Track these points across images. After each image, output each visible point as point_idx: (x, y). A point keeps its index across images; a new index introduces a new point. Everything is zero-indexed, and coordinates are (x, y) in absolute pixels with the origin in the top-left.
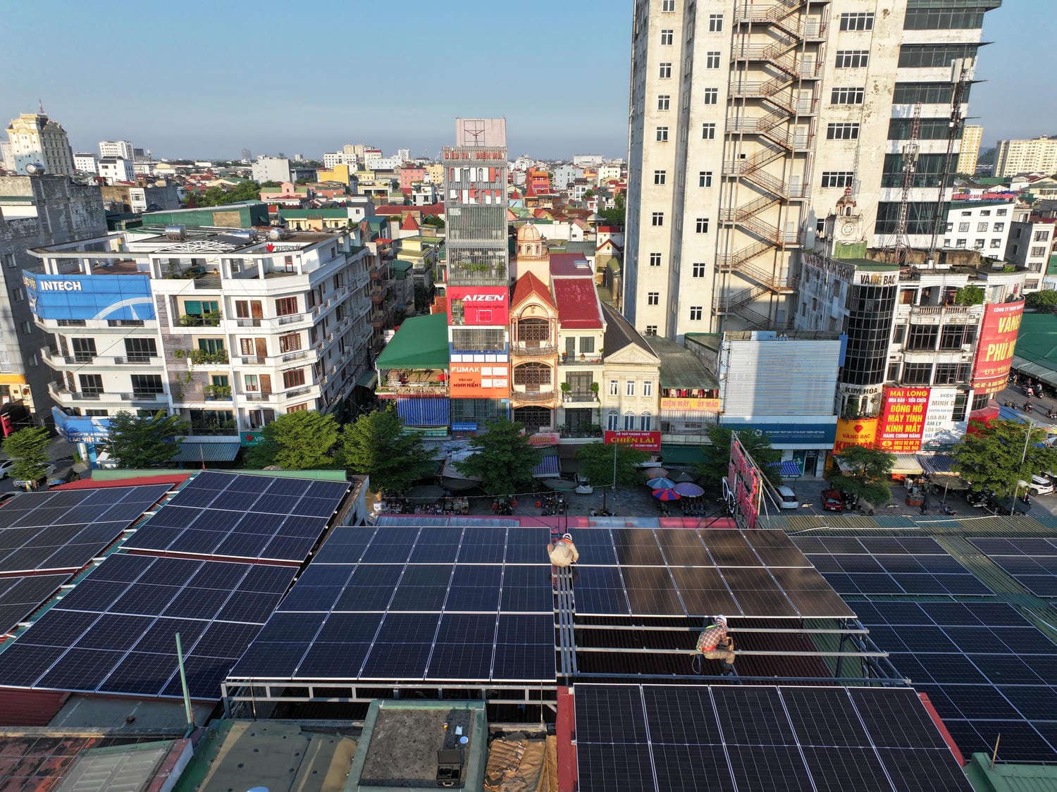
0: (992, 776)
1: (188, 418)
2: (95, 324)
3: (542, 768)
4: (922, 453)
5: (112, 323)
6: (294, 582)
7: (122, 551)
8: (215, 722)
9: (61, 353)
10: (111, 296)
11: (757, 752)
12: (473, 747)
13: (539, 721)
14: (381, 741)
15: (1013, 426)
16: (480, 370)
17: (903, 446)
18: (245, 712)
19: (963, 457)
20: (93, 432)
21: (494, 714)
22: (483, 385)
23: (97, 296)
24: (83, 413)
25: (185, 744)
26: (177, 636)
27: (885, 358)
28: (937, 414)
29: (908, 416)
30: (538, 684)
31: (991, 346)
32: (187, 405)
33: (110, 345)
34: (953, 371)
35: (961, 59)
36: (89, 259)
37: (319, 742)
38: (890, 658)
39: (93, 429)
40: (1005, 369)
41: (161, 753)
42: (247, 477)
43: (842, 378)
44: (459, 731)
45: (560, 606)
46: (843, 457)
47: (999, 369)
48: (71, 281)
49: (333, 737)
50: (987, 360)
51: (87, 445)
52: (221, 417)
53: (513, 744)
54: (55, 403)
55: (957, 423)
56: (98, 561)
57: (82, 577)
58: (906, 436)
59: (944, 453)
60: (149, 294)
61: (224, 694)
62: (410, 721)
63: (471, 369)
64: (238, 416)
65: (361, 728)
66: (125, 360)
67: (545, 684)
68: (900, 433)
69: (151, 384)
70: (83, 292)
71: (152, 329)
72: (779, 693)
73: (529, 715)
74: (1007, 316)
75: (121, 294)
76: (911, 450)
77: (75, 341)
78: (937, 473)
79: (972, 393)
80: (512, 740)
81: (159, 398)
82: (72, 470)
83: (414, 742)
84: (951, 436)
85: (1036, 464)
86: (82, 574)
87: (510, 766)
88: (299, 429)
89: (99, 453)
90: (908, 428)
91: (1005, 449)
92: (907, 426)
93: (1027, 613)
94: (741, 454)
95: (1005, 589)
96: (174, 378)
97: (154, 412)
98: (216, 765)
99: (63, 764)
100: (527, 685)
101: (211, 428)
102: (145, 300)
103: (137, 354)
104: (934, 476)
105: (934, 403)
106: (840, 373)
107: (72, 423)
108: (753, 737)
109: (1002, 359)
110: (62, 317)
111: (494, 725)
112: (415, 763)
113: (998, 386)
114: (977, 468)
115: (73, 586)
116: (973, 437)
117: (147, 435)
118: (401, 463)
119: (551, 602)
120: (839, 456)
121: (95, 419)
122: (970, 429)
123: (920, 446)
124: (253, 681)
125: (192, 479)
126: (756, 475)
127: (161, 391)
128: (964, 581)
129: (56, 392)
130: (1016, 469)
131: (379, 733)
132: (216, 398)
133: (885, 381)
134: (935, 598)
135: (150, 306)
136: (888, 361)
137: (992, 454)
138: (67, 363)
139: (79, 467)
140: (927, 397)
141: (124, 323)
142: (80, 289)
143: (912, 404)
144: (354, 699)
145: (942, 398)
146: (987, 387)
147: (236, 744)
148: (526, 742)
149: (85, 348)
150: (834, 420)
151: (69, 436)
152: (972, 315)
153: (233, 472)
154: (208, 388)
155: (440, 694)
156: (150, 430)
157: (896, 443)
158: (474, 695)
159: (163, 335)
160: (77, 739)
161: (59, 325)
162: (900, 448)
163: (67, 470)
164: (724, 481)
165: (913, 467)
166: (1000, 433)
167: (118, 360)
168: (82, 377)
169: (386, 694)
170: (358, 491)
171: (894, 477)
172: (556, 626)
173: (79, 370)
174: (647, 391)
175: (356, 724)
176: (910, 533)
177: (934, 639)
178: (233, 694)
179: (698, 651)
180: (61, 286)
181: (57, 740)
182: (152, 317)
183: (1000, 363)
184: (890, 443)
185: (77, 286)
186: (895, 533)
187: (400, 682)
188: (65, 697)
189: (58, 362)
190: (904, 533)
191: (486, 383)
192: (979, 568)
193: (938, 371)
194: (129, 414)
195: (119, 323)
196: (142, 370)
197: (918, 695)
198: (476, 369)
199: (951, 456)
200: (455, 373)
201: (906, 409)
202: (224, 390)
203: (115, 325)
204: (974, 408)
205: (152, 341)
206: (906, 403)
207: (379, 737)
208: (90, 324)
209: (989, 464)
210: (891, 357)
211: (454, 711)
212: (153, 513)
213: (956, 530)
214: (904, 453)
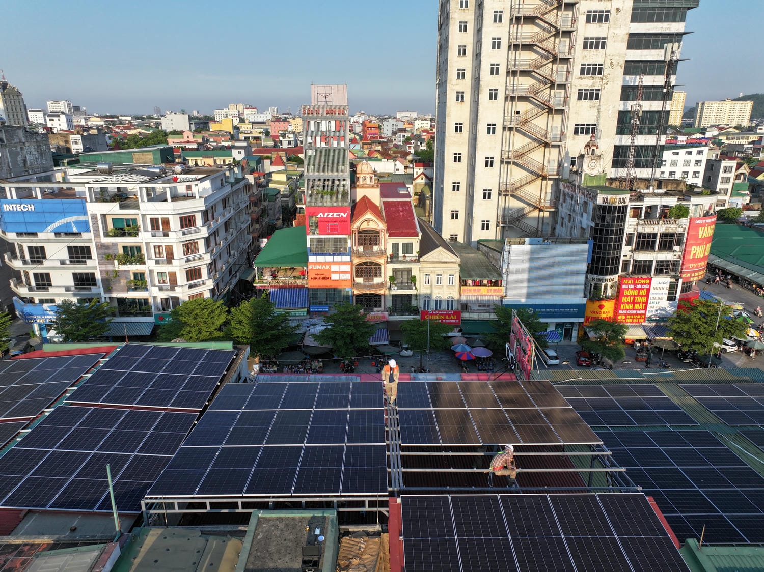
0: (699, 555)
1: (115, 304)
2: (45, 236)
3: (378, 557)
4: (646, 324)
5: (57, 235)
6: (195, 424)
7: (66, 404)
8: (137, 529)
9: (19, 257)
10: (57, 215)
11: (533, 542)
12: (327, 543)
13: (376, 523)
14: (260, 541)
15: (709, 304)
16: (330, 267)
17: (633, 319)
18: (160, 521)
19: (675, 327)
20: (44, 315)
21: (343, 519)
22: (332, 279)
23: (46, 215)
24: (37, 301)
25: (114, 547)
26: (108, 467)
27: (620, 257)
28: (657, 296)
29: (636, 298)
30: (375, 496)
31: (694, 247)
32: (114, 295)
33: (57, 251)
34: (667, 266)
35: (671, 44)
36: (40, 188)
37: (214, 542)
38: (627, 472)
39: (44, 313)
40: (703, 264)
41: (96, 553)
42: (159, 348)
43: (589, 271)
44: (317, 532)
45: (390, 439)
46: (591, 327)
47: (699, 264)
48: (27, 204)
49: (224, 538)
50: (691, 257)
51: (40, 325)
52: (140, 304)
53: (357, 540)
54: (15, 294)
55: (671, 302)
56: (48, 412)
57: (36, 424)
58: (635, 312)
59: (662, 324)
60: (85, 213)
61: (144, 509)
62: (281, 525)
63: (324, 266)
64: (152, 302)
65: (246, 531)
66: (68, 262)
67: (380, 496)
68: (631, 310)
69: (88, 280)
70: (36, 213)
71: (88, 239)
72: (549, 499)
73: (368, 518)
74: (705, 226)
75: (64, 213)
76: (638, 322)
77: (30, 248)
78: (657, 338)
79: (681, 281)
80: (356, 537)
81: (94, 290)
82: (28, 343)
83: (285, 540)
84: (666, 312)
85: (725, 331)
86: (36, 421)
87: (355, 557)
88: (198, 311)
89: (49, 331)
90: (637, 306)
91: (704, 320)
92: (636, 305)
93: (721, 437)
94: (519, 327)
95: (706, 421)
96: (105, 275)
97: (90, 300)
98: (137, 561)
99: (23, 563)
100: (366, 497)
101: (132, 311)
102: (82, 218)
103: (77, 258)
104: (655, 340)
105: (654, 288)
106: (588, 267)
107: (28, 308)
108: (530, 532)
109: (702, 256)
110: (20, 230)
111: (343, 527)
112: (285, 556)
113: (699, 276)
114: (684, 334)
115: (29, 430)
116: (682, 312)
117: (85, 317)
118: (273, 335)
119: (384, 436)
120: (588, 327)
121: (45, 306)
122: (679, 307)
123: (645, 319)
124: (165, 498)
125: (118, 349)
126: (529, 341)
127: (95, 285)
128: (677, 415)
129: (16, 286)
130: (712, 334)
131: (258, 534)
132: (136, 289)
133: (620, 273)
134: (657, 428)
135: (86, 223)
136: (622, 259)
137: (695, 324)
138: (24, 264)
139: (34, 342)
140: (650, 284)
141: (67, 234)
142: (33, 210)
143: (639, 289)
144: (240, 510)
145: (660, 284)
146: (691, 277)
147: (153, 545)
148: (366, 538)
149: (37, 253)
150: (584, 301)
151: (26, 319)
152: (680, 226)
153: (149, 344)
154: (130, 282)
155: (304, 505)
156: (88, 313)
157: (628, 317)
158: (328, 505)
159: (96, 244)
160: (32, 545)
161: (18, 236)
162: (631, 320)
163: (25, 343)
164: (507, 346)
165: (640, 334)
166: (701, 309)
167: (63, 262)
168: (35, 275)
169: (264, 506)
170: (241, 357)
171: (627, 341)
172: (387, 453)
173: (33, 270)
174: (451, 282)
175: (242, 528)
176: (639, 381)
177: (657, 457)
178: (150, 508)
179: (491, 470)
180: (19, 208)
181: (18, 546)
182: (88, 230)
183: (700, 260)
184: (624, 317)
185: (31, 208)
186: (629, 382)
187: (274, 497)
188: (24, 513)
189: (17, 264)
190: (635, 382)
191: (334, 277)
192: (689, 406)
193: (657, 266)
194: (71, 302)
195: (63, 235)
196: (81, 269)
197: (647, 498)
198: (328, 267)
199: (666, 326)
200: (312, 269)
201: (635, 293)
202: (142, 284)
203: (60, 236)
204: (682, 292)
205: (88, 248)
206: (635, 288)
207: (259, 537)
208: (41, 235)
209: (693, 331)
210: (624, 256)
211: (313, 517)
212: (89, 375)
213: (671, 379)
214: (634, 324)
